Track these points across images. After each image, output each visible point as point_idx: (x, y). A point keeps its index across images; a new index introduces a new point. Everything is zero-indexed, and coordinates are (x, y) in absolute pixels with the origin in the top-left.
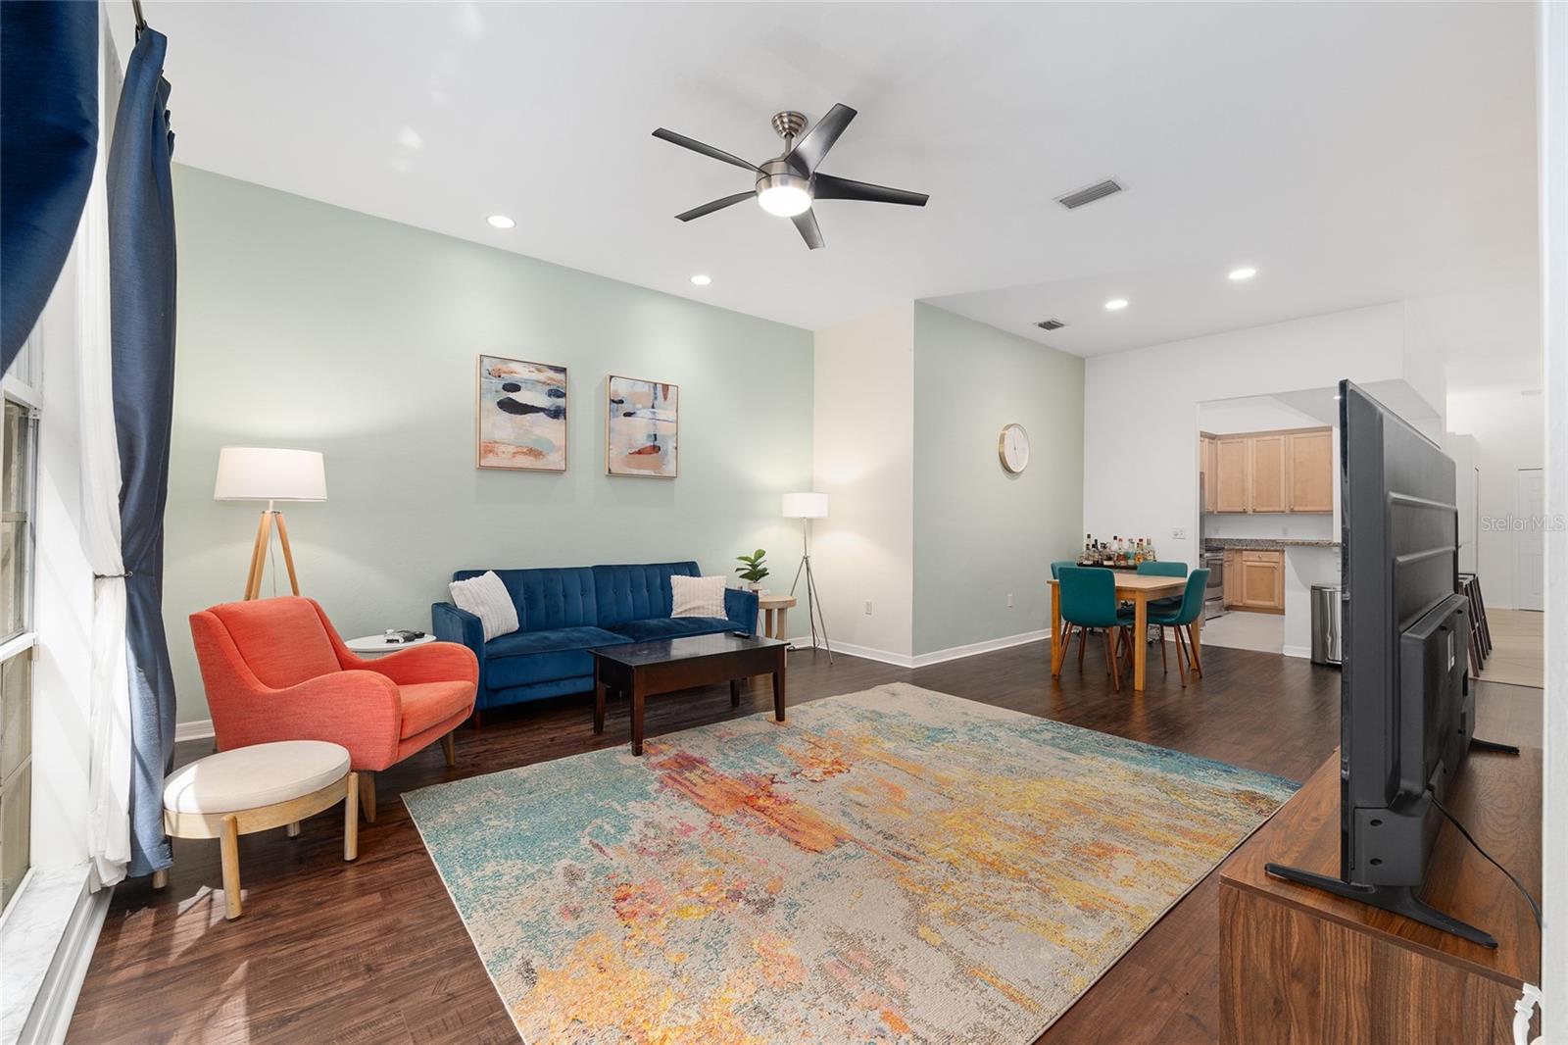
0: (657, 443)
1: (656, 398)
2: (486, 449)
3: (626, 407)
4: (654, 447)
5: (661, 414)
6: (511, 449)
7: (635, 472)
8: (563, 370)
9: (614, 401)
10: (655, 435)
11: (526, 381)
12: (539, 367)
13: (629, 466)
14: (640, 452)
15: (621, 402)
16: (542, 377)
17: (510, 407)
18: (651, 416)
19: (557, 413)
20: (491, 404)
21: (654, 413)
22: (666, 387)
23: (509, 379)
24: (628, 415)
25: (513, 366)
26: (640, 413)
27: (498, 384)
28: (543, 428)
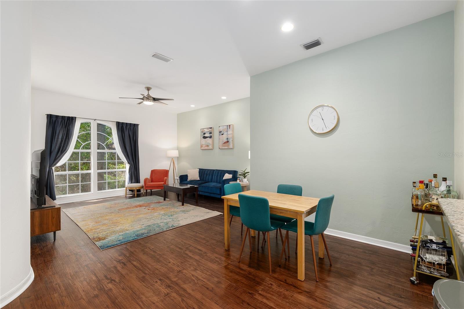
0: (228, 140)
1: (228, 129)
2: (201, 146)
3: (222, 133)
4: (227, 141)
5: (229, 133)
6: (205, 146)
7: (224, 148)
8: (211, 128)
9: (220, 132)
10: (228, 138)
11: (206, 132)
12: (208, 128)
13: (223, 147)
14: (225, 143)
15: (221, 132)
16: (208, 130)
17: (205, 138)
18: (227, 134)
19: (211, 137)
20: (202, 138)
21: (227, 133)
22: (230, 126)
23: (204, 132)
24: (222, 134)
25: (205, 130)
26: (225, 134)
27: (203, 133)
28: (209, 140)
